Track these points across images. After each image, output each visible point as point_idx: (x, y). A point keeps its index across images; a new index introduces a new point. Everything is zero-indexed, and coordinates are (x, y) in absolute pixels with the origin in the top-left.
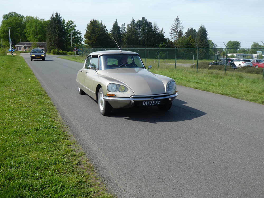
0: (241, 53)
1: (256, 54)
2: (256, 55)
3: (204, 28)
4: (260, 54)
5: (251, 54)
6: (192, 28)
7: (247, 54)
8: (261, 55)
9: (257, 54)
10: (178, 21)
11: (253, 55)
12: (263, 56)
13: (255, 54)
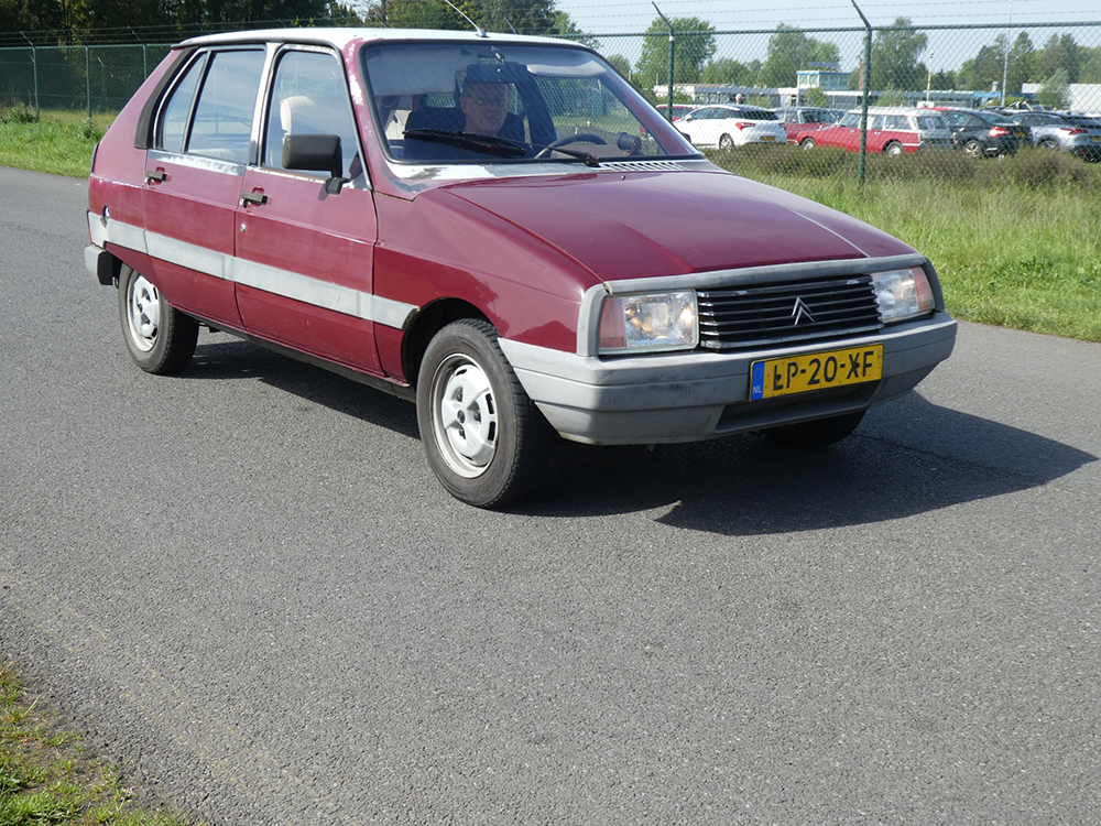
0: (720, 82)
1: (794, 86)
2: (795, 91)
4: (813, 86)
5: (772, 86)
7: (751, 85)
8: (817, 90)
9: (800, 86)
11: (781, 91)
12: (826, 97)
13: (787, 86)
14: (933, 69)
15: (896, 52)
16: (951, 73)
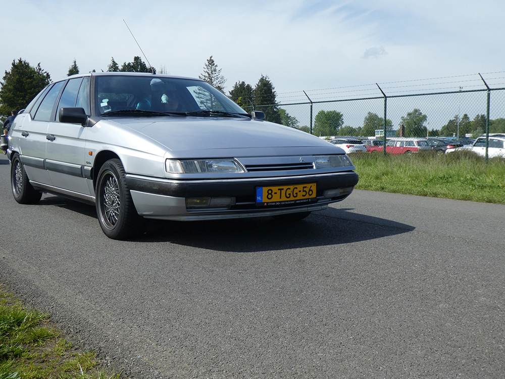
3: (267, 81)
6: (243, 83)
10: (213, 67)
14: (430, 129)
15: (415, 122)
16: (436, 131)
